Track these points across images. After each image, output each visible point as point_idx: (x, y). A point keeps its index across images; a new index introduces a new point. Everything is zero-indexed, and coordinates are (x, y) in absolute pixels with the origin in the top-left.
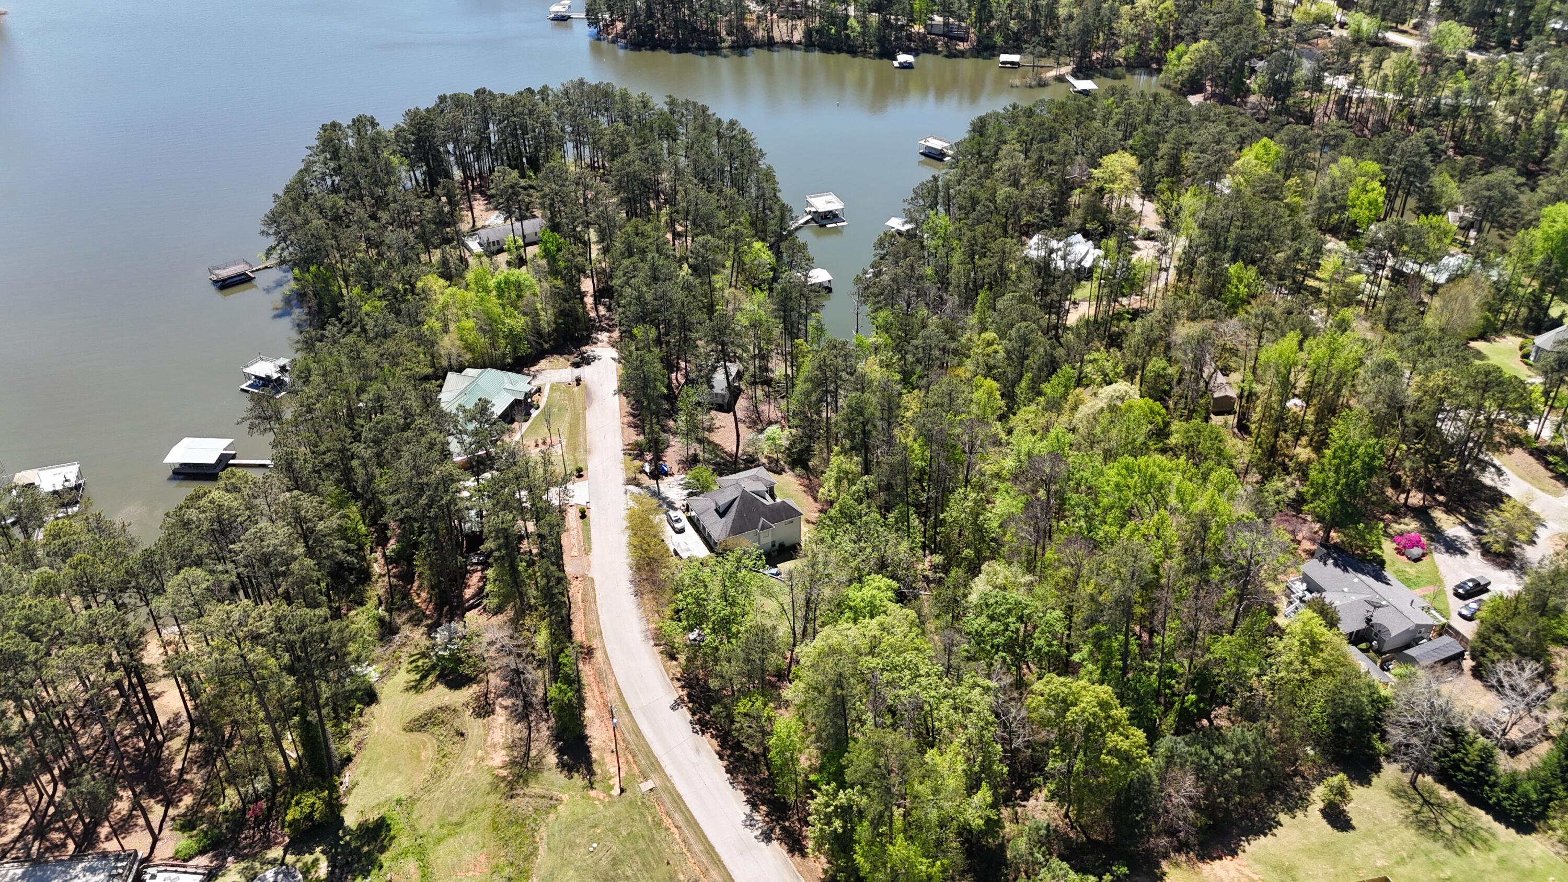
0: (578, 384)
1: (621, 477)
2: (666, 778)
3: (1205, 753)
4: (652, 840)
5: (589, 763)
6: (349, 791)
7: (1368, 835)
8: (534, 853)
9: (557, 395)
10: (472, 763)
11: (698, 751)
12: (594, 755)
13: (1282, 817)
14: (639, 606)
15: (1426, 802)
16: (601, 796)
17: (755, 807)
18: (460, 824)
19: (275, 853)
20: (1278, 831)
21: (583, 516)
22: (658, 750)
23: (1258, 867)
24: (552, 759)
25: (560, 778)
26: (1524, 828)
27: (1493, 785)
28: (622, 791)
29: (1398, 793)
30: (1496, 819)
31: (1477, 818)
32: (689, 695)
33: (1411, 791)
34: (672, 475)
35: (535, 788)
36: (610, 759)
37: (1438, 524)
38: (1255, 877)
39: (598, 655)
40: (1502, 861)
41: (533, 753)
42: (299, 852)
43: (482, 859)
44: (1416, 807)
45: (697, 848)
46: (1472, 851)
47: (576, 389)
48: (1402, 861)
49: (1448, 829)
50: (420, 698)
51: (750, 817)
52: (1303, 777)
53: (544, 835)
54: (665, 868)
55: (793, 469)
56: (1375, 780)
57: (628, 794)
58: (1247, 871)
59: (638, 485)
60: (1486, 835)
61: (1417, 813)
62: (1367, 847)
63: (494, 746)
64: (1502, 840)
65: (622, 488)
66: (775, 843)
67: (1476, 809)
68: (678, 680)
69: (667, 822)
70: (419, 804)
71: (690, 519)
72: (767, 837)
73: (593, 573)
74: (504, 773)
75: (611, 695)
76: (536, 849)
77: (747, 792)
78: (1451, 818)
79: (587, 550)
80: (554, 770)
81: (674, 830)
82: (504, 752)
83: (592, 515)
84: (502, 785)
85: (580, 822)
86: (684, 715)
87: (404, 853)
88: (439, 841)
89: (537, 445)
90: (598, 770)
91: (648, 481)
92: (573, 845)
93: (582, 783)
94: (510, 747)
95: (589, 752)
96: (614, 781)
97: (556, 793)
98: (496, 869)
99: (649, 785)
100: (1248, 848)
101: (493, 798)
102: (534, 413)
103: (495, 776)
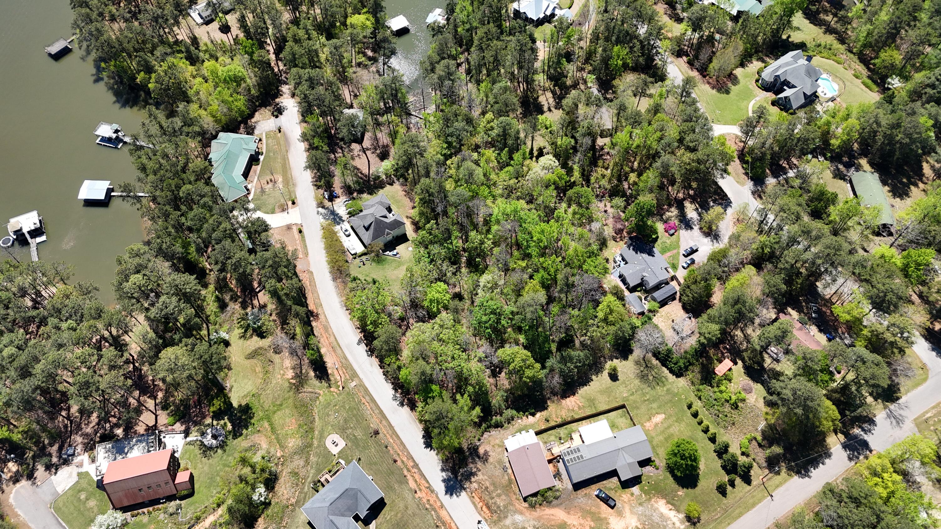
0: (280, 131)
1: (314, 204)
2: (360, 380)
3: (563, 367)
4: (359, 410)
5: (327, 375)
6: (230, 390)
7: (623, 383)
8: (314, 420)
9: (270, 141)
10: (279, 376)
11: (372, 365)
12: (329, 371)
13: (594, 377)
14: (337, 287)
15: (647, 366)
16: (336, 390)
17: (396, 390)
18: (281, 405)
19: (208, 421)
20: (591, 383)
21: (300, 232)
22: (356, 367)
23: (583, 400)
24: (312, 374)
25: (316, 382)
26: (679, 375)
27: (670, 362)
28: (343, 388)
29: (637, 363)
30: (670, 372)
31: (663, 372)
32: (364, 336)
33: (642, 361)
34: (339, 197)
35: (307, 389)
36: (336, 372)
37: (686, 210)
38: (580, 404)
39: (321, 317)
40: (668, 390)
41: (304, 371)
42: (218, 419)
43: (294, 421)
44: (642, 369)
45: (377, 411)
46: (658, 387)
47: (279, 135)
48: (632, 394)
49: (651, 378)
50: (249, 342)
51: (395, 396)
52: (604, 358)
53: (316, 411)
54: (365, 422)
55: (398, 180)
56: (630, 357)
57: (346, 389)
58: (578, 402)
59: (323, 207)
60: (664, 379)
61: (642, 371)
62: (622, 388)
63: (287, 368)
64: (670, 381)
65: (316, 210)
66: (405, 406)
67: (664, 368)
68: (359, 328)
69: (364, 401)
70: (262, 396)
71: (352, 227)
72: (402, 404)
73: (312, 269)
74: (294, 381)
75: (332, 339)
76: (314, 418)
77: (393, 384)
78: (653, 373)
79: (306, 254)
80: (314, 379)
81: (366, 404)
82: (292, 371)
83: (304, 230)
84: (294, 387)
85: (329, 404)
86: (363, 348)
87: (262, 419)
88: (275, 412)
89: (268, 183)
90: (332, 378)
91: (328, 204)
92: (328, 415)
93: (326, 385)
94: (294, 368)
95: (327, 370)
96: (339, 383)
97: (317, 390)
98: (300, 426)
99: (354, 384)
100: (579, 392)
101: (291, 393)
102: (261, 158)
103: (290, 383)
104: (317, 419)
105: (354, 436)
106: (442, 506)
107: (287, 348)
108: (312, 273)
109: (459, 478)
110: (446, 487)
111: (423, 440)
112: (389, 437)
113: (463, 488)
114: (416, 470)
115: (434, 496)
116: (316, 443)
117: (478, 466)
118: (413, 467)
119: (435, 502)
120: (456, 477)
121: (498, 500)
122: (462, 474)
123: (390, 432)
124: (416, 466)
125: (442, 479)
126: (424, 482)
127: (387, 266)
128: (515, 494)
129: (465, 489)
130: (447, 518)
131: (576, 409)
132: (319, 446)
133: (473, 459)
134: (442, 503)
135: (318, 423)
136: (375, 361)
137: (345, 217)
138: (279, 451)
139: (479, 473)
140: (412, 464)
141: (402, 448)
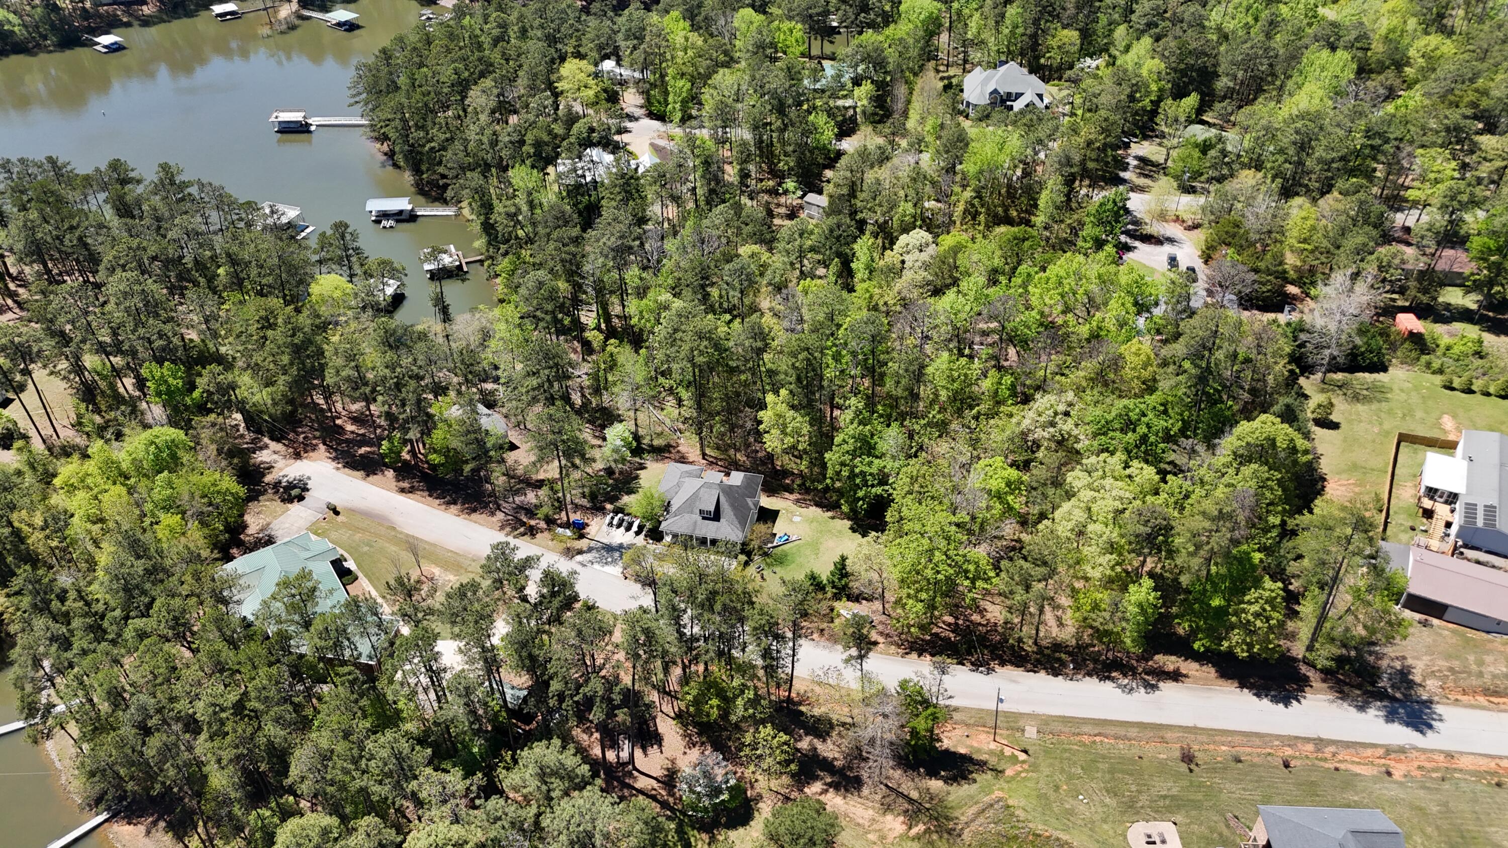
0: (337, 513)
2: (1032, 716)
4: (1102, 758)
5: (966, 759)
7: (1350, 422)
9: (334, 535)
11: (1014, 681)
12: (962, 751)
13: (1312, 445)
15: (1340, 387)
16: (1018, 768)
17: (1109, 678)
24: (936, 785)
26: (1385, 369)
27: (1363, 353)
28: (1025, 751)
29: (1324, 391)
30: (1371, 372)
31: (1365, 378)
32: (933, 655)
33: (1326, 386)
34: (589, 524)
35: (965, 814)
36: (974, 743)
38: (1352, 481)
39: (817, 692)
40: (1402, 391)
41: (914, 795)
44: (1340, 392)
45: (1131, 733)
46: (1389, 396)
47: (340, 518)
48: (1380, 422)
49: (1365, 393)
51: (1123, 687)
53: (1041, 827)
54: (1145, 763)
57: (1031, 749)
58: (1343, 483)
59: (581, 552)
60: (1378, 383)
61: (1345, 395)
62: (1358, 428)
63: (873, 821)
64: (1386, 380)
65: (571, 565)
66: (1161, 684)
67: (1357, 374)
69: (1086, 738)
72: (1151, 687)
74: (921, 828)
76: (1055, 839)
77: (1090, 674)
78: (1357, 387)
80: (951, 789)
81: (1098, 739)
82: (889, 817)
84: (935, 837)
85: (1042, 796)
86: (960, 672)
90: (984, 757)
91: (583, 544)
92: (1071, 812)
93: (989, 775)
94: (887, 808)
95: (954, 753)
96: (1008, 751)
97: (987, 799)
99: (1031, 732)
100: (1324, 471)
102: (350, 564)
103: (918, 837)
104: (1064, 837)
105: (1165, 797)
106: (1450, 755)
107: (825, 792)
109: (1398, 695)
110: (1408, 725)
111: (1266, 703)
112: (1212, 747)
113: (1428, 703)
114: (1332, 749)
115: (1415, 754)
117: (1393, 655)
118: (1318, 750)
119: (1430, 760)
120: (1393, 699)
121: (1491, 669)
122: (1393, 687)
123: (1204, 738)
125: (1381, 721)
126: (1369, 752)
127: (800, 559)
128: (1493, 641)
129: (1431, 702)
131: (1357, 490)
133: (1371, 653)
134: (1441, 752)
135: (1077, 840)
136: (1008, 672)
139: (1410, 662)
140: (1310, 747)
141: (1257, 742)
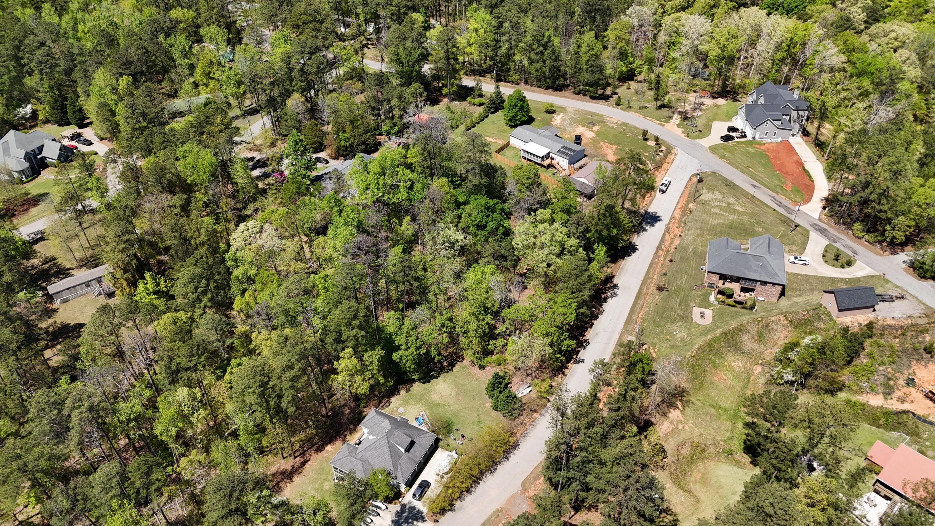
11: (597, 334)
14: (524, 435)
16: (652, 351)
28: (643, 344)
32: (569, 362)
43: (716, 379)
45: (640, 302)
51: (612, 296)
53: (689, 353)
54: (659, 304)
63: (672, 423)
66: (614, 283)
68: (563, 373)
69: (640, 320)
72: (615, 286)
73: (517, 486)
74: (679, 404)
77: (601, 305)
81: (640, 316)
82: (670, 415)
84: (685, 399)
86: (583, 354)
88: (725, 410)
92: (683, 340)
94: (665, 414)
98: (715, 367)
101: (693, 399)
103: (684, 407)
104: (697, 346)
105: (680, 305)
106: (673, 218)
108: (524, 483)
109: (641, 218)
110: (656, 222)
111: (634, 255)
112: (654, 280)
113: (647, 212)
114: (663, 246)
115: (670, 226)
116: (718, 332)
118: (664, 249)
119: (675, 223)
120: (643, 220)
123: (649, 281)
124: (659, 248)
125: (652, 228)
126: (667, 237)
127: (448, 415)
130: (678, 211)
132: (719, 327)
134: (671, 219)
135: (700, 342)
136: (589, 335)
137: (395, 508)
138: (756, 372)
140: (661, 251)
141: (655, 266)
